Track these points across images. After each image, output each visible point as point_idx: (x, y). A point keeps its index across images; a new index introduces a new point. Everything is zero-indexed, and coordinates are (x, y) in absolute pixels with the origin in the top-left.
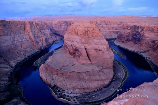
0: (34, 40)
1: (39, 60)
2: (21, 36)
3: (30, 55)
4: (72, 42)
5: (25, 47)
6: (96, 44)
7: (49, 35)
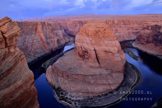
0: (44, 41)
1: (48, 62)
2: (32, 37)
3: (39, 56)
4: (82, 43)
5: (36, 48)
6: (107, 46)
7: (61, 36)
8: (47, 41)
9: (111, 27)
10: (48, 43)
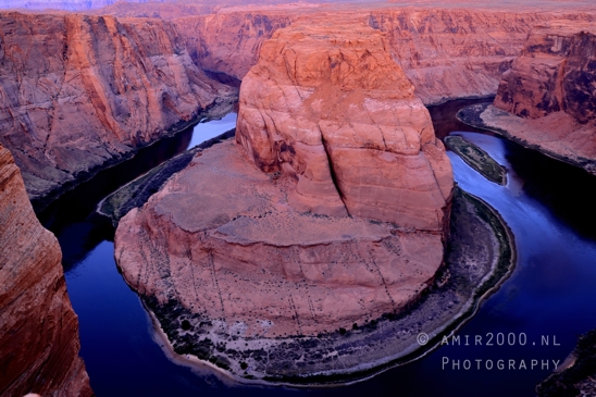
0: (105, 103)
1: (123, 193)
2: (48, 84)
3: (85, 167)
5: (67, 134)
6: (373, 122)
7: (180, 81)
8: (116, 104)
9: (391, 44)
10: (121, 112)
